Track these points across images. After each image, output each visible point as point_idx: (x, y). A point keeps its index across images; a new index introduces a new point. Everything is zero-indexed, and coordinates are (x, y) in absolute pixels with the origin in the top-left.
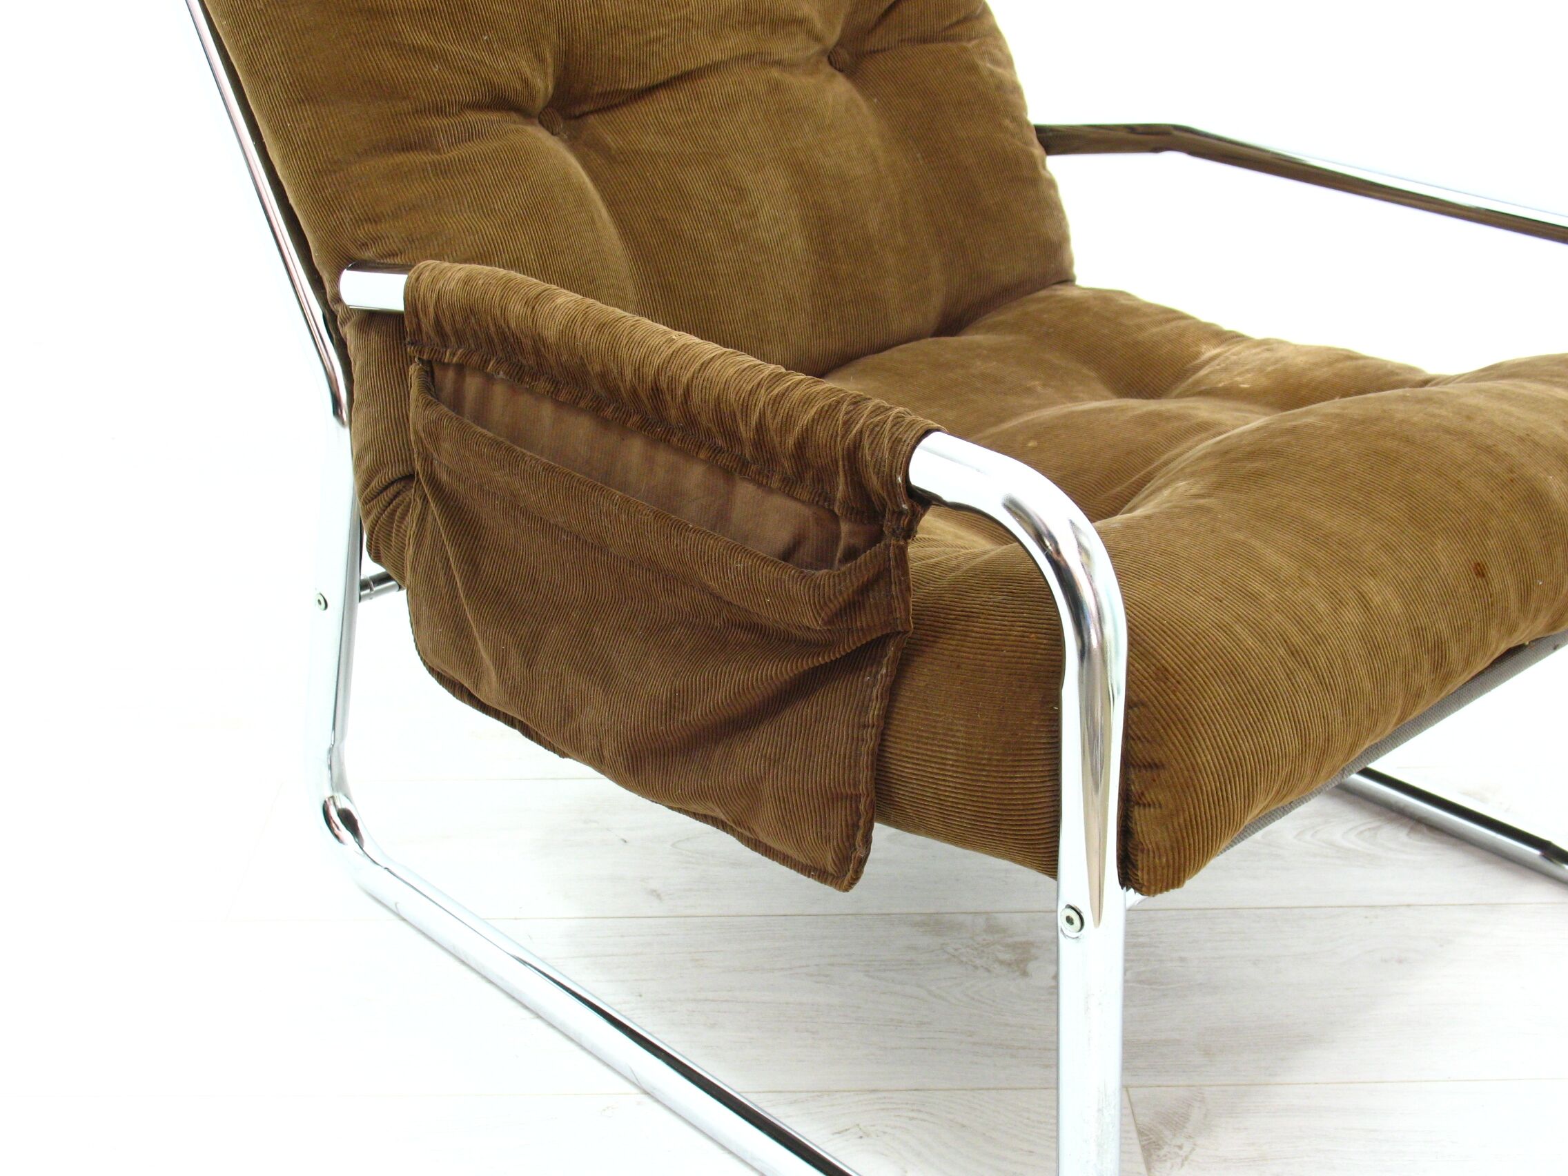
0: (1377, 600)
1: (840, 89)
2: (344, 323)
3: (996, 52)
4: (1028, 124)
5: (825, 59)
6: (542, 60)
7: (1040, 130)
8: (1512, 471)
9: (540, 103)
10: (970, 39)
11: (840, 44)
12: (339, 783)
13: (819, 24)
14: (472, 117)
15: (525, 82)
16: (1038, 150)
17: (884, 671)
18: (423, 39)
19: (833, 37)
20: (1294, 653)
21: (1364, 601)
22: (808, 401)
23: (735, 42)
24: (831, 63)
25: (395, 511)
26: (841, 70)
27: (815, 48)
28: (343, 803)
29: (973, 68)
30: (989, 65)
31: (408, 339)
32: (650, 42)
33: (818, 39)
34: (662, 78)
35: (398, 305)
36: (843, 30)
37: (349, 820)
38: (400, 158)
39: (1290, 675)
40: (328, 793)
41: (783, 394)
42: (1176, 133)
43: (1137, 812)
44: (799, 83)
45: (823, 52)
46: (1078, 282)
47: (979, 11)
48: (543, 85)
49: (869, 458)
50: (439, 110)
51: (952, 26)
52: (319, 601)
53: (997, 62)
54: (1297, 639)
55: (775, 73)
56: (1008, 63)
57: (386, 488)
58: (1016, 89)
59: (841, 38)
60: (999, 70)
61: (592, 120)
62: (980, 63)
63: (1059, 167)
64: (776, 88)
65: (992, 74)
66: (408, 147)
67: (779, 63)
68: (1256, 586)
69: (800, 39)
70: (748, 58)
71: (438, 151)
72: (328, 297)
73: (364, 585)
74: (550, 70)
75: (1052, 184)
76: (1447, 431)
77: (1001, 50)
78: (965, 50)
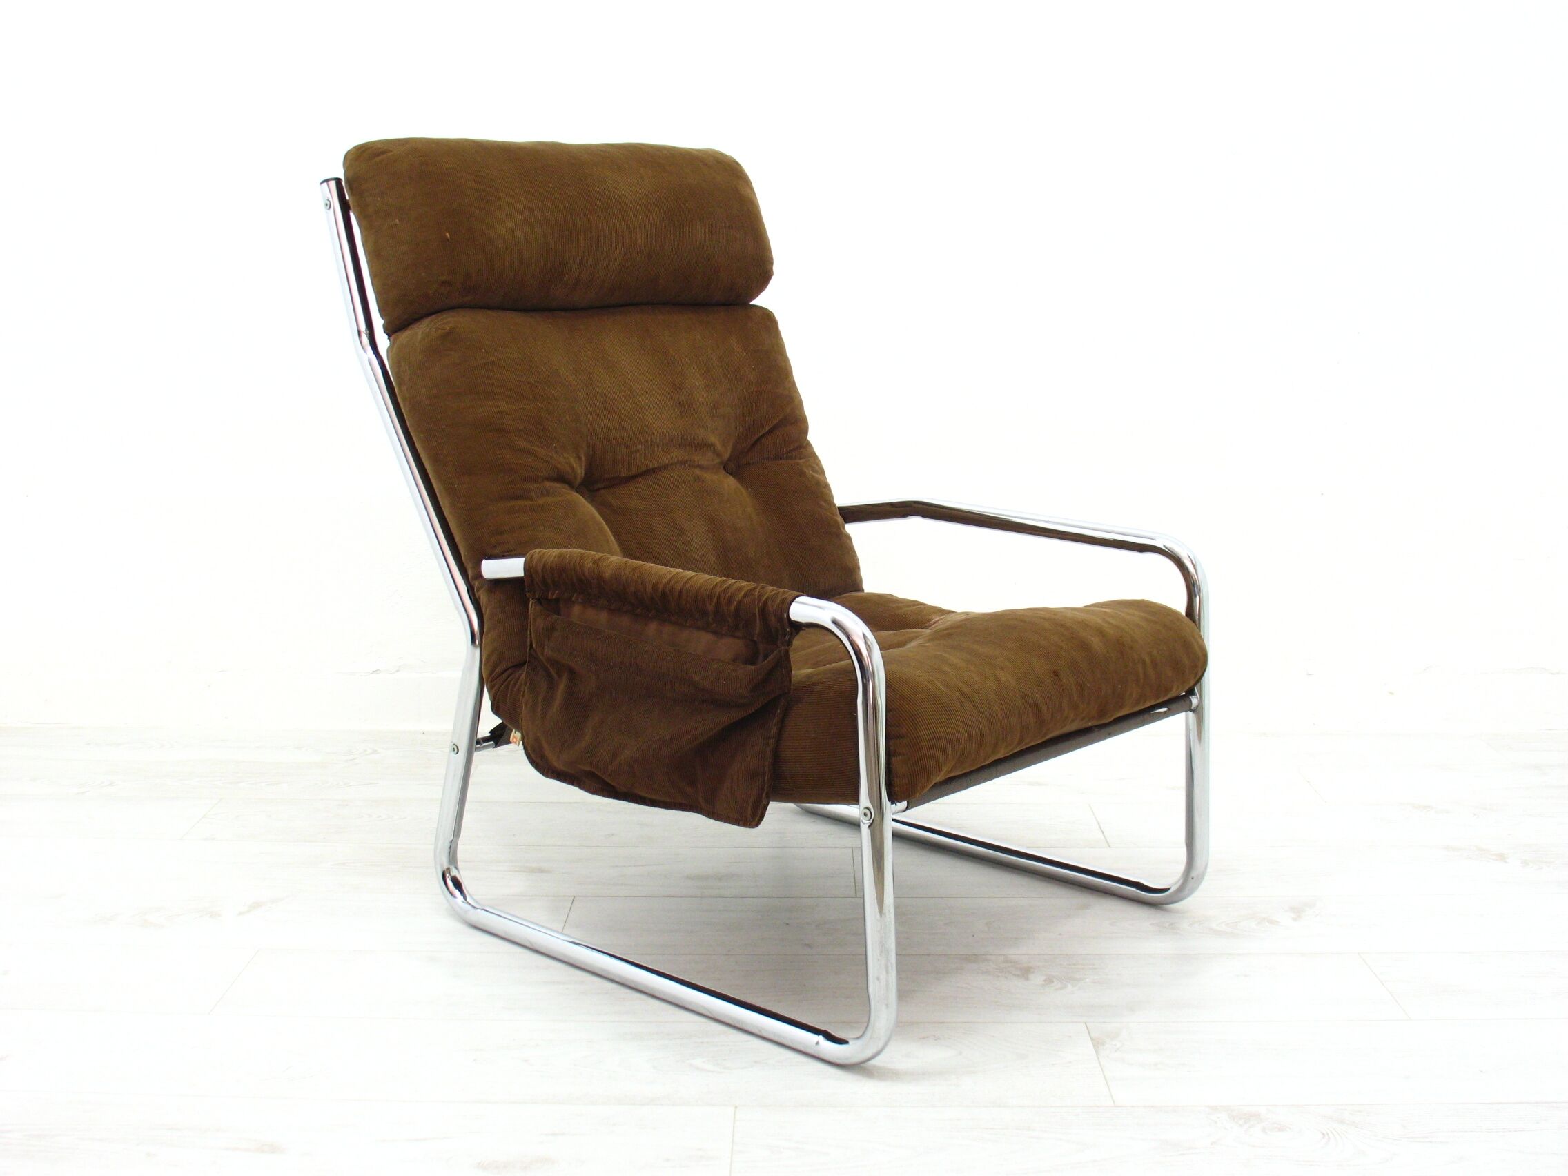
0: (1004, 679)
1: (730, 482)
2: (478, 591)
3: (815, 466)
4: (834, 505)
5: (722, 467)
6: (580, 459)
7: (841, 509)
8: (1072, 634)
9: (579, 481)
10: (800, 459)
11: (729, 460)
12: (452, 857)
13: (719, 447)
14: (548, 484)
15: (573, 468)
16: (840, 519)
17: (779, 711)
18: (524, 444)
19: (726, 456)
20: (963, 694)
21: (998, 680)
22: (740, 589)
23: (677, 454)
24: (725, 470)
25: (509, 683)
26: (730, 474)
27: (717, 461)
28: (454, 872)
29: (802, 474)
30: (811, 472)
31: (527, 590)
32: (633, 453)
33: (719, 455)
34: (640, 471)
35: (521, 573)
36: (732, 452)
37: (458, 884)
38: (512, 503)
39: (961, 704)
40: (446, 866)
41: (728, 588)
42: (916, 505)
43: (894, 760)
44: (710, 477)
45: (721, 463)
46: (865, 591)
47: (805, 444)
48: (580, 471)
49: (770, 609)
50: (533, 480)
51: (791, 451)
52: (454, 749)
53: (816, 472)
54: (965, 689)
55: (697, 472)
56: (822, 472)
57: (502, 673)
58: (827, 486)
59: (731, 456)
60: (817, 475)
61: (602, 492)
62: (807, 471)
63: (852, 529)
64: (698, 479)
65: (813, 476)
66: (517, 498)
67: (699, 466)
68: (946, 668)
69: (710, 455)
70: (683, 463)
71: (532, 500)
72: (470, 577)
73: (478, 742)
74: (583, 464)
75: (849, 538)
76: (1044, 618)
77: (817, 465)
78: (798, 464)
